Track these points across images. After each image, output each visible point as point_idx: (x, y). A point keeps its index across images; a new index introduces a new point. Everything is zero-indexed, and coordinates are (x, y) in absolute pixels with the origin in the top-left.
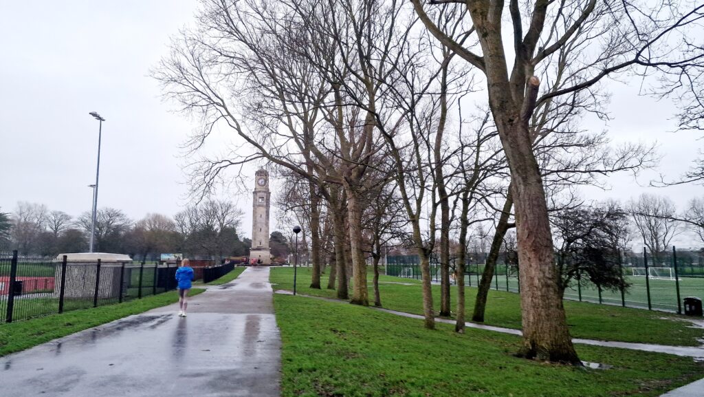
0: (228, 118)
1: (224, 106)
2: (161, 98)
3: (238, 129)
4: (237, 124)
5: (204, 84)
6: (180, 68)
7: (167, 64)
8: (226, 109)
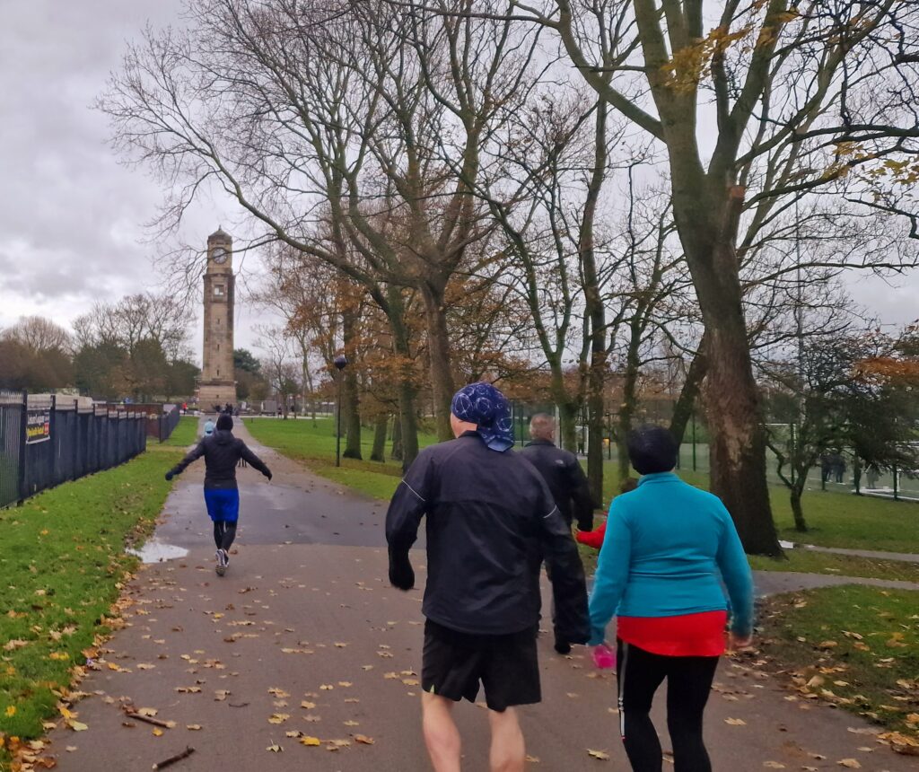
0: (222, 174)
1: (212, 156)
2: (110, 144)
3: (239, 195)
4: (237, 187)
5: (181, 120)
6: (141, 93)
7: (121, 87)
8: (218, 162)
